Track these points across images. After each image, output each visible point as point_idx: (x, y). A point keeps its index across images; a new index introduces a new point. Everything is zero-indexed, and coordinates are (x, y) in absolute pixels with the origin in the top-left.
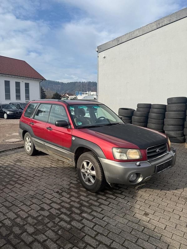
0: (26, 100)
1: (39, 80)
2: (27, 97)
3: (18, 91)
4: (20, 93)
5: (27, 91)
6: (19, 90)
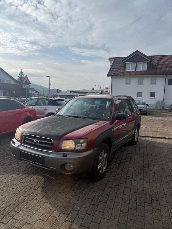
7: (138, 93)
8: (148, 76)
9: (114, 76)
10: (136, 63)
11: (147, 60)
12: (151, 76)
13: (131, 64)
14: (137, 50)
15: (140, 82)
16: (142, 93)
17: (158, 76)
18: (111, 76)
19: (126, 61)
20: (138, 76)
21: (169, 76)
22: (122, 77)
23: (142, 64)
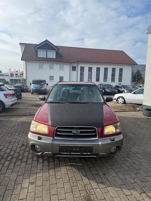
0: (119, 82)
1: (132, 65)
2: (120, 80)
3: (113, 75)
4: (115, 77)
5: (121, 75)
6: (115, 74)
7: (50, 77)
8: (57, 63)
9: (28, 61)
10: (47, 51)
11: (55, 50)
12: (60, 63)
13: (42, 51)
14: (47, 40)
15: (51, 68)
16: (53, 77)
17: (65, 63)
18: (25, 60)
19: (38, 48)
20: (50, 62)
21: (72, 64)
22: (35, 62)
23: (51, 52)
